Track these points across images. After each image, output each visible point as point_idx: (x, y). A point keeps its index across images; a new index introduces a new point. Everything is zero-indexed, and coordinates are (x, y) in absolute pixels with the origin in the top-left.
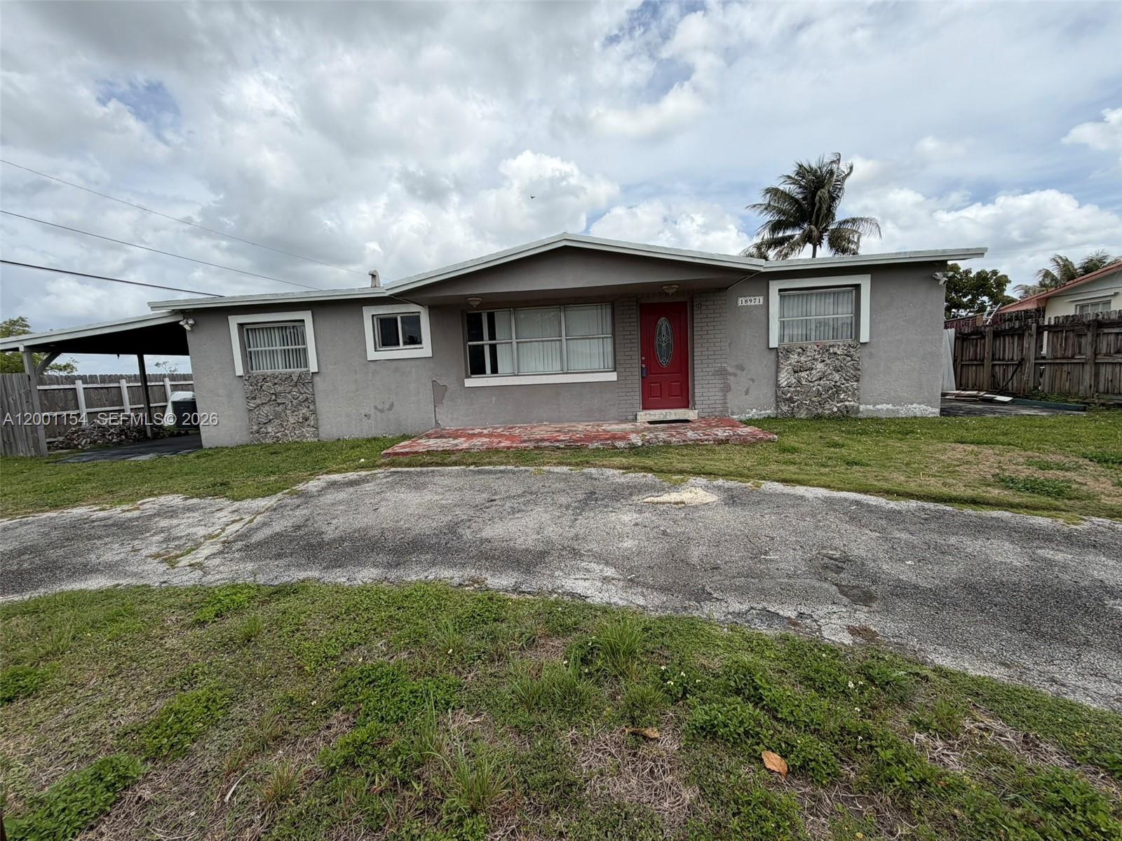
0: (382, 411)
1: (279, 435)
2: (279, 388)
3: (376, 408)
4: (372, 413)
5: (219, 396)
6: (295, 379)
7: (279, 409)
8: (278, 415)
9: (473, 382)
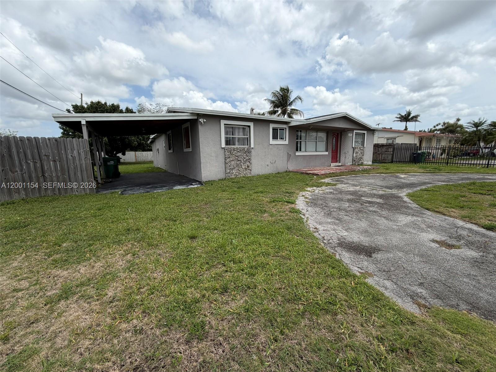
0: (272, 163)
1: (237, 174)
2: (239, 154)
3: (270, 162)
4: (269, 164)
5: (212, 157)
6: (246, 150)
7: (238, 162)
8: (237, 165)
9: (298, 153)
